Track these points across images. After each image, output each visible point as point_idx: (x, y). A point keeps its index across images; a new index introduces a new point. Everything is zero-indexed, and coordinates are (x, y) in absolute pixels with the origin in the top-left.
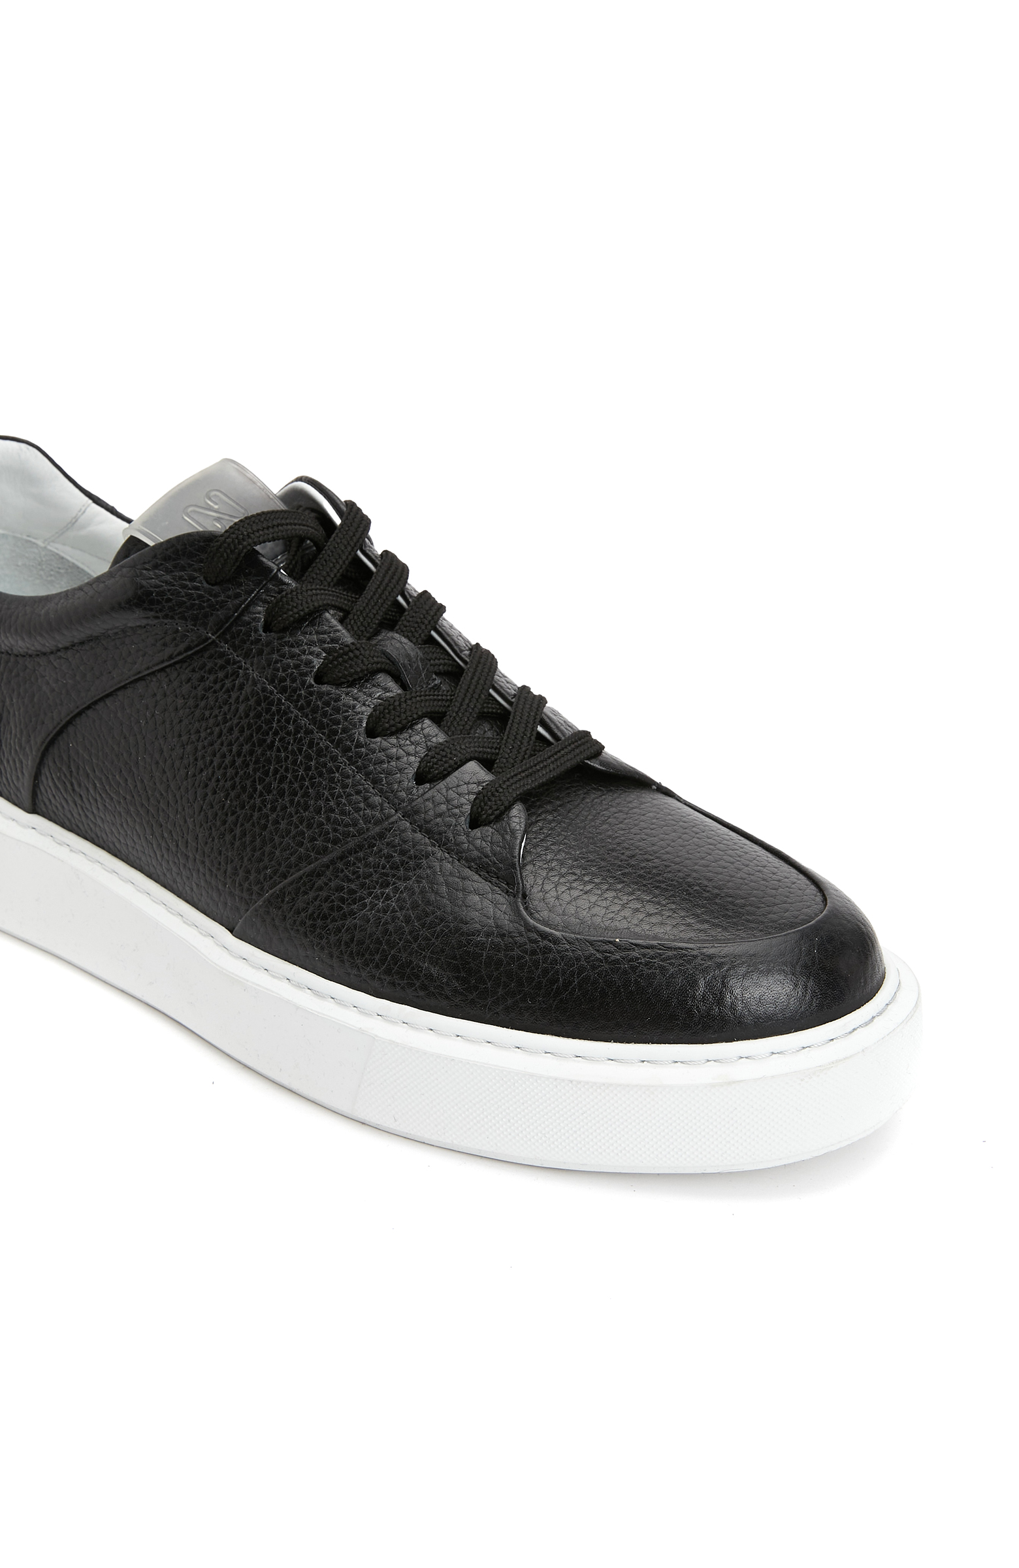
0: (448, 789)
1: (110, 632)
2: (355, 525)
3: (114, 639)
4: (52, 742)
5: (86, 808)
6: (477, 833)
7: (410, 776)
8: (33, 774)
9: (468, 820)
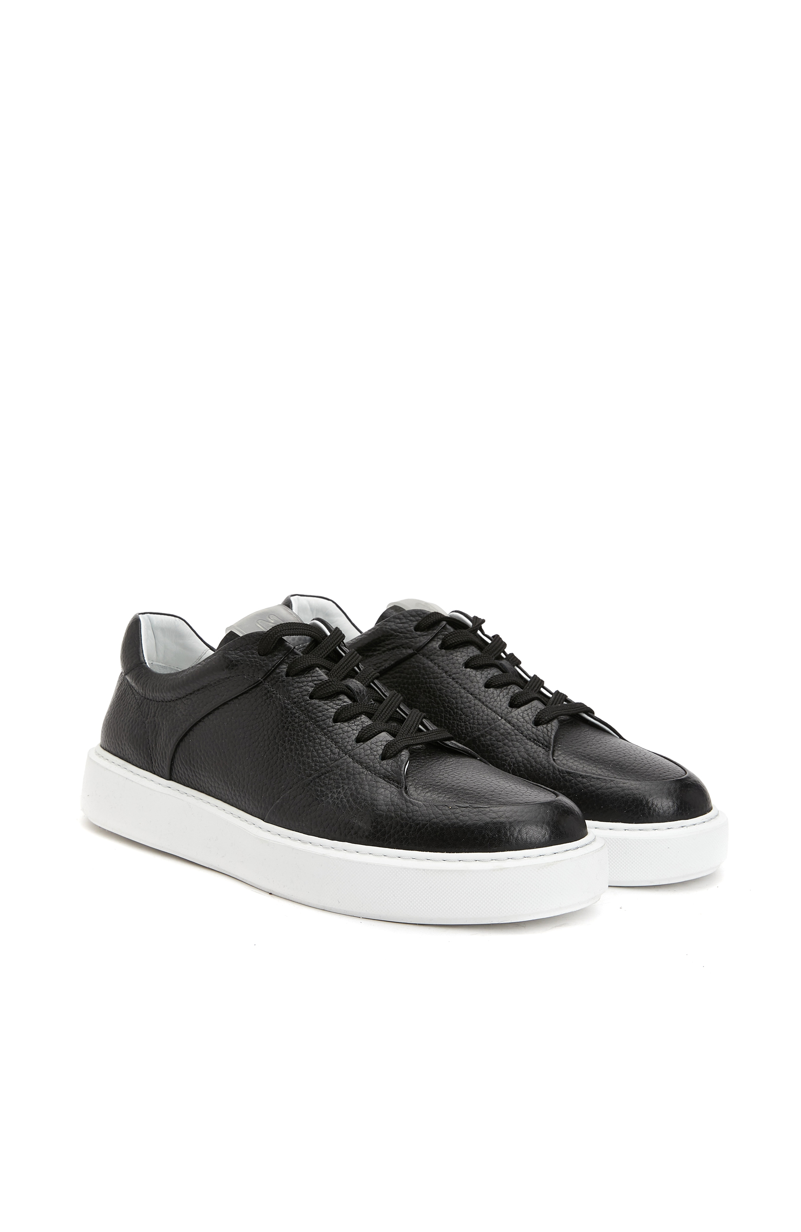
0: (372, 744)
1: (212, 683)
2: (337, 635)
3: (214, 686)
4: (181, 740)
5: (196, 772)
6: (385, 762)
7: (354, 739)
8: (171, 758)
9: (381, 757)
